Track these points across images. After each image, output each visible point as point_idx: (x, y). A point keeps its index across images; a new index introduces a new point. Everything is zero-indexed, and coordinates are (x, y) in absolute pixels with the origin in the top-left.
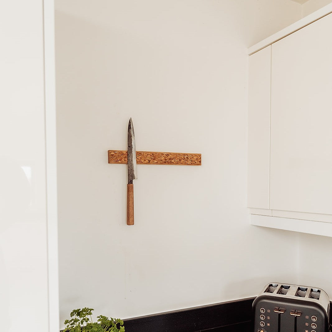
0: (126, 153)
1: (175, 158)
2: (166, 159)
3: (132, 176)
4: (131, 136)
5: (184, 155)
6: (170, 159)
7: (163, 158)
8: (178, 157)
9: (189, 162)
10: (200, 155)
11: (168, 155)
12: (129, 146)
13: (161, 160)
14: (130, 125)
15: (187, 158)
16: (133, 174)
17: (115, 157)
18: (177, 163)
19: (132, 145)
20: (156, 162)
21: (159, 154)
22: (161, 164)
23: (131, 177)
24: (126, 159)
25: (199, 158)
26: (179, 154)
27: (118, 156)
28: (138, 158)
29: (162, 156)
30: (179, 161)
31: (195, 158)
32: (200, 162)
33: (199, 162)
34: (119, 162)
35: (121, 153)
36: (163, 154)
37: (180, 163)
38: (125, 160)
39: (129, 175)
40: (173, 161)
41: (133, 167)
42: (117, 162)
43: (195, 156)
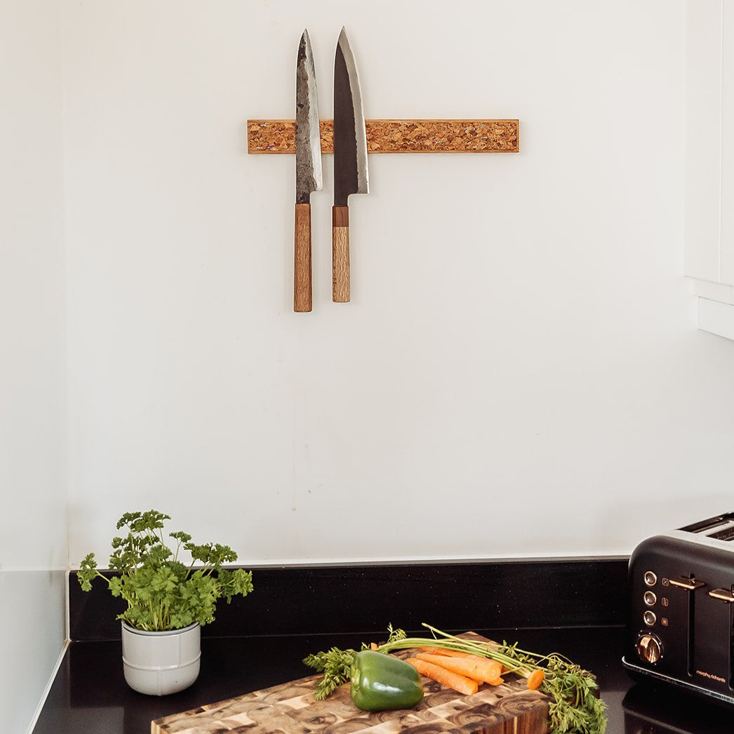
0: (291, 126)
1: (433, 135)
2: (408, 137)
3: (308, 184)
4: (306, 79)
5: (464, 124)
6: (419, 138)
7: (397, 136)
8: (444, 132)
9: (480, 144)
10: (514, 124)
11: (412, 126)
12: (299, 105)
13: (393, 142)
14: (304, 48)
15: (472, 132)
16: (311, 177)
17: (261, 139)
18: (441, 149)
19: (307, 102)
20: (378, 146)
21: (386, 125)
22: (392, 151)
23: (304, 186)
24: (292, 142)
25: (512, 130)
26: (448, 123)
27: (271, 134)
28: (324, 137)
29: (396, 130)
30: (447, 143)
31: (499, 132)
32: (515, 142)
33: (511, 144)
34: (274, 149)
35: (279, 127)
36: (396, 125)
37: (452, 148)
38: (289, 145)
39: (298, 181)
40: (428, 143)
41: (311, 157)
42: (266, 150)
43: (500, 127)
